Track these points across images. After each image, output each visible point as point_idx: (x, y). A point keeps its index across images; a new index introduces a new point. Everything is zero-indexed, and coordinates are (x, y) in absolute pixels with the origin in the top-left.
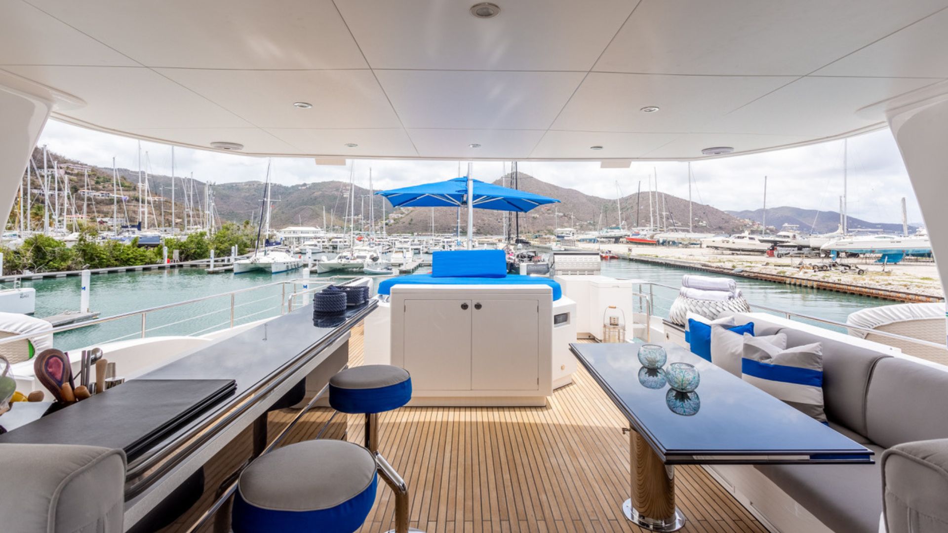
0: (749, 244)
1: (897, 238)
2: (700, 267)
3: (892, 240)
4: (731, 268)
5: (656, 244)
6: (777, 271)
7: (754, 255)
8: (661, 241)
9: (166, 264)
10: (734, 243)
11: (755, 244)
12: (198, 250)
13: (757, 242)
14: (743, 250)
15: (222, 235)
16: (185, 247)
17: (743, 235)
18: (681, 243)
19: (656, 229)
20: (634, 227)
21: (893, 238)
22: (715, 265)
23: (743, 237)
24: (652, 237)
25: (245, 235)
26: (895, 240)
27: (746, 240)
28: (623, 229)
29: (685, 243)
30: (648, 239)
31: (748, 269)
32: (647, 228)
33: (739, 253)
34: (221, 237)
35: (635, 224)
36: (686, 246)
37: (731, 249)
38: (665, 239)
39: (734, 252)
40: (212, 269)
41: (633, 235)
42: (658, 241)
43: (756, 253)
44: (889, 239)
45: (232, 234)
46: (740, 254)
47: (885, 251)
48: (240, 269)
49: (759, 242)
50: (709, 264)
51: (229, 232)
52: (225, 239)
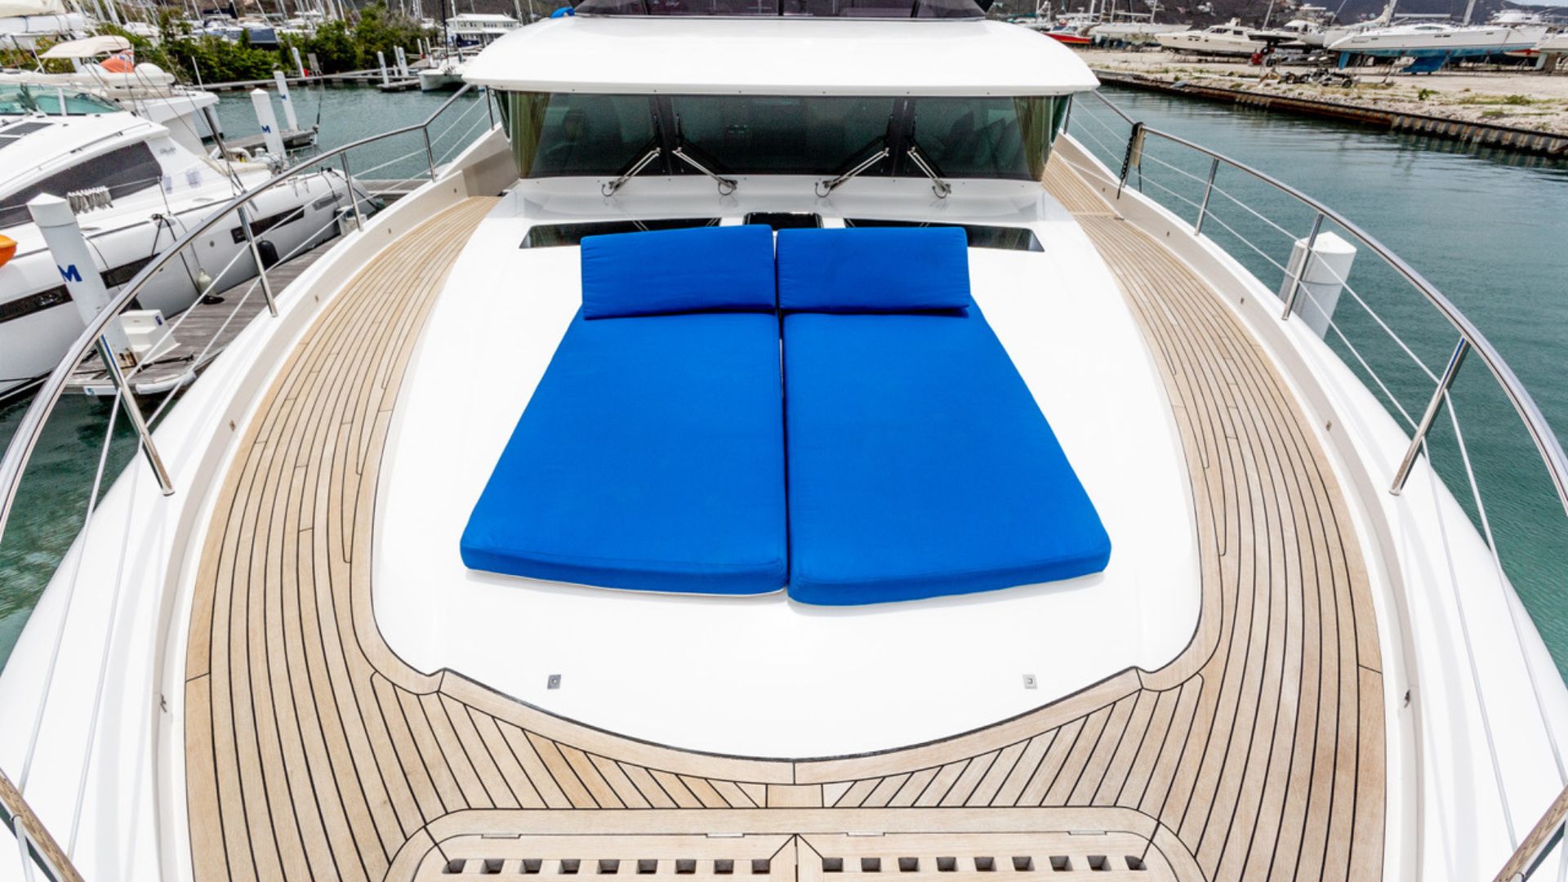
0: (1231, 43)
1: (1447, 28)
2: (1129, 80)
3: (1439, 32)
4: (1172, 80)
5: (1088, 45)
6: (1230, 84)
7: (1236, 63)
8: (1098, 40)
9: (303, 77)
10: (1207, 41)
11: (1240, 43)
12: (342, 55)
13: (1245, 39)
14: (1218, 54)
15: (368, 28)
16: (319, 48)
17: (1227, 26)
18: (1130, 43)
19: (1098, 18)
20: (1062, 13)
21: (1441, 29)
22: (1151, 77)
23: (1225, 31)
24: (1085, 32)
25: (401, 29)
26: (1444, 32)
27: (1229, 37)
28: (1043, 16)
29: (1137, 43)
30: (1077, 36)
31: (1194, 82)
32: (1081, 15)
33: (1209, 58)
34: (368, 31)
35: (1063, 8)
36: (1137, 49)
37: (1199, 53)
38: (1106, 35)
39: (1204, 58)
40: (387, 84)
41: (1056, 28)
42: (1094, 39)
43: (1237, 59)
44: (1435, 32)
45: (383, 27)
46: (1213, 62)
47: (1421, 52)
48: (430, 83)
49: (1247, 40)
50: (1146, 75)
51: (377, 22)
52: (374, 36)
